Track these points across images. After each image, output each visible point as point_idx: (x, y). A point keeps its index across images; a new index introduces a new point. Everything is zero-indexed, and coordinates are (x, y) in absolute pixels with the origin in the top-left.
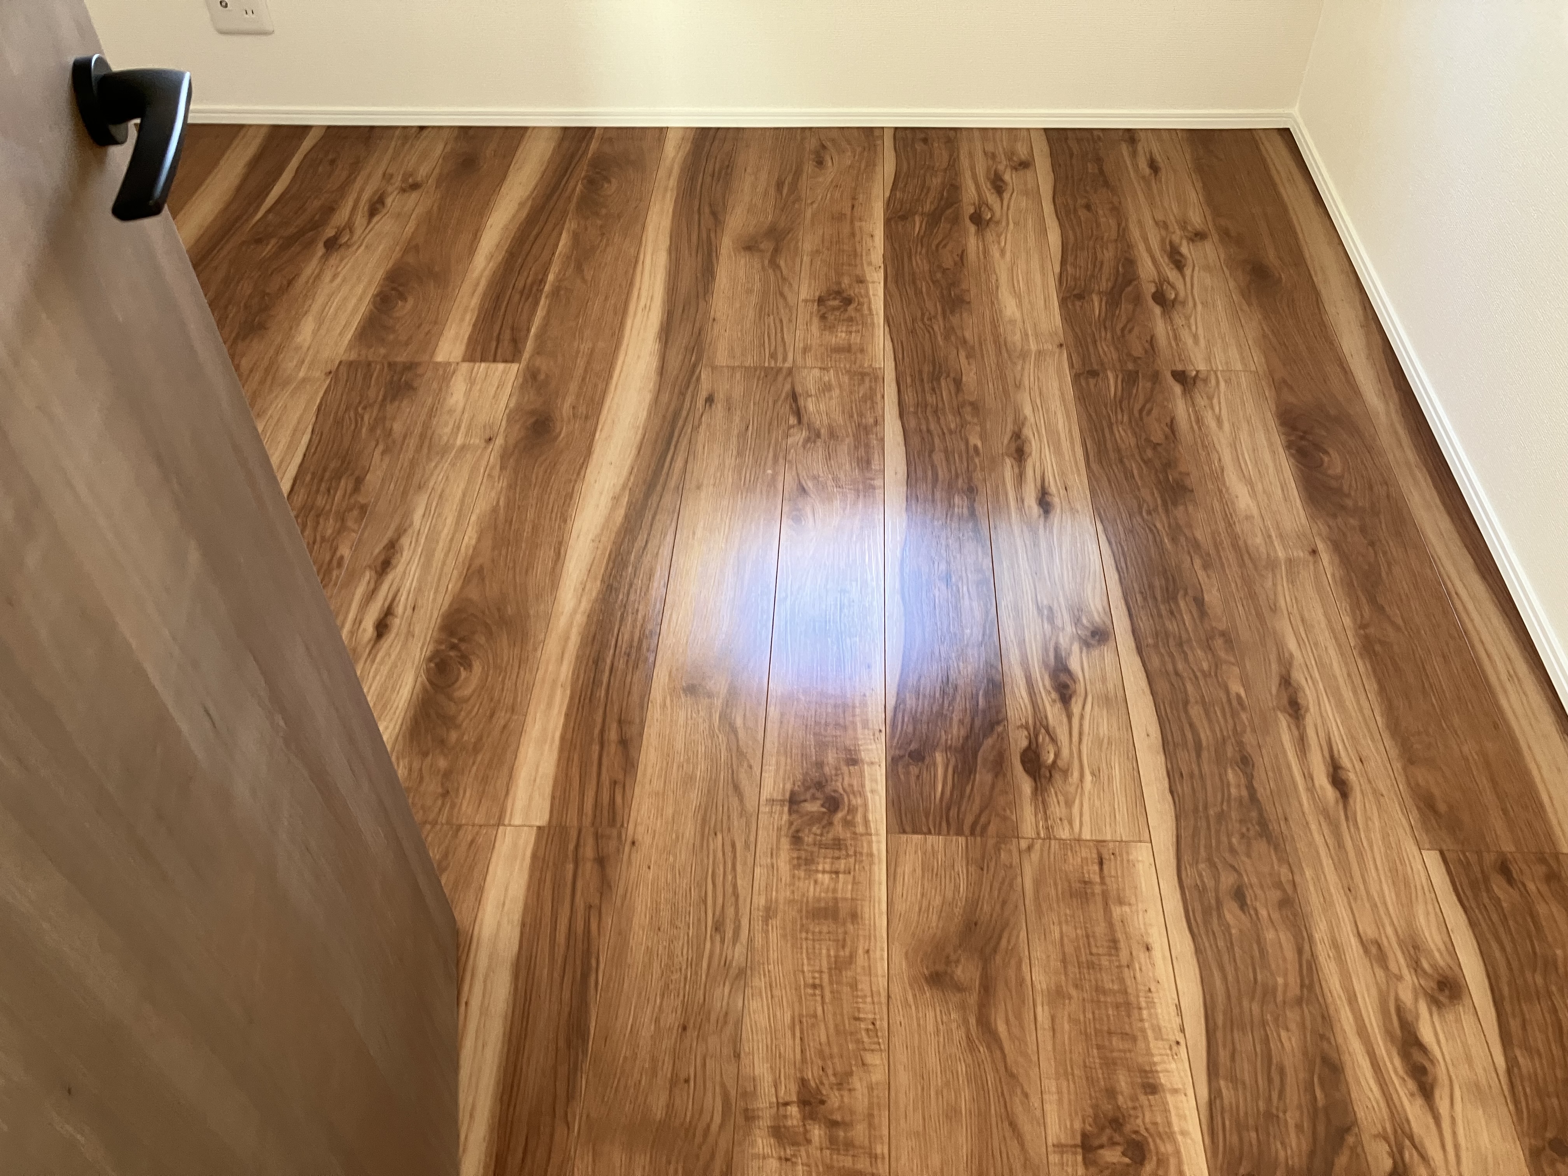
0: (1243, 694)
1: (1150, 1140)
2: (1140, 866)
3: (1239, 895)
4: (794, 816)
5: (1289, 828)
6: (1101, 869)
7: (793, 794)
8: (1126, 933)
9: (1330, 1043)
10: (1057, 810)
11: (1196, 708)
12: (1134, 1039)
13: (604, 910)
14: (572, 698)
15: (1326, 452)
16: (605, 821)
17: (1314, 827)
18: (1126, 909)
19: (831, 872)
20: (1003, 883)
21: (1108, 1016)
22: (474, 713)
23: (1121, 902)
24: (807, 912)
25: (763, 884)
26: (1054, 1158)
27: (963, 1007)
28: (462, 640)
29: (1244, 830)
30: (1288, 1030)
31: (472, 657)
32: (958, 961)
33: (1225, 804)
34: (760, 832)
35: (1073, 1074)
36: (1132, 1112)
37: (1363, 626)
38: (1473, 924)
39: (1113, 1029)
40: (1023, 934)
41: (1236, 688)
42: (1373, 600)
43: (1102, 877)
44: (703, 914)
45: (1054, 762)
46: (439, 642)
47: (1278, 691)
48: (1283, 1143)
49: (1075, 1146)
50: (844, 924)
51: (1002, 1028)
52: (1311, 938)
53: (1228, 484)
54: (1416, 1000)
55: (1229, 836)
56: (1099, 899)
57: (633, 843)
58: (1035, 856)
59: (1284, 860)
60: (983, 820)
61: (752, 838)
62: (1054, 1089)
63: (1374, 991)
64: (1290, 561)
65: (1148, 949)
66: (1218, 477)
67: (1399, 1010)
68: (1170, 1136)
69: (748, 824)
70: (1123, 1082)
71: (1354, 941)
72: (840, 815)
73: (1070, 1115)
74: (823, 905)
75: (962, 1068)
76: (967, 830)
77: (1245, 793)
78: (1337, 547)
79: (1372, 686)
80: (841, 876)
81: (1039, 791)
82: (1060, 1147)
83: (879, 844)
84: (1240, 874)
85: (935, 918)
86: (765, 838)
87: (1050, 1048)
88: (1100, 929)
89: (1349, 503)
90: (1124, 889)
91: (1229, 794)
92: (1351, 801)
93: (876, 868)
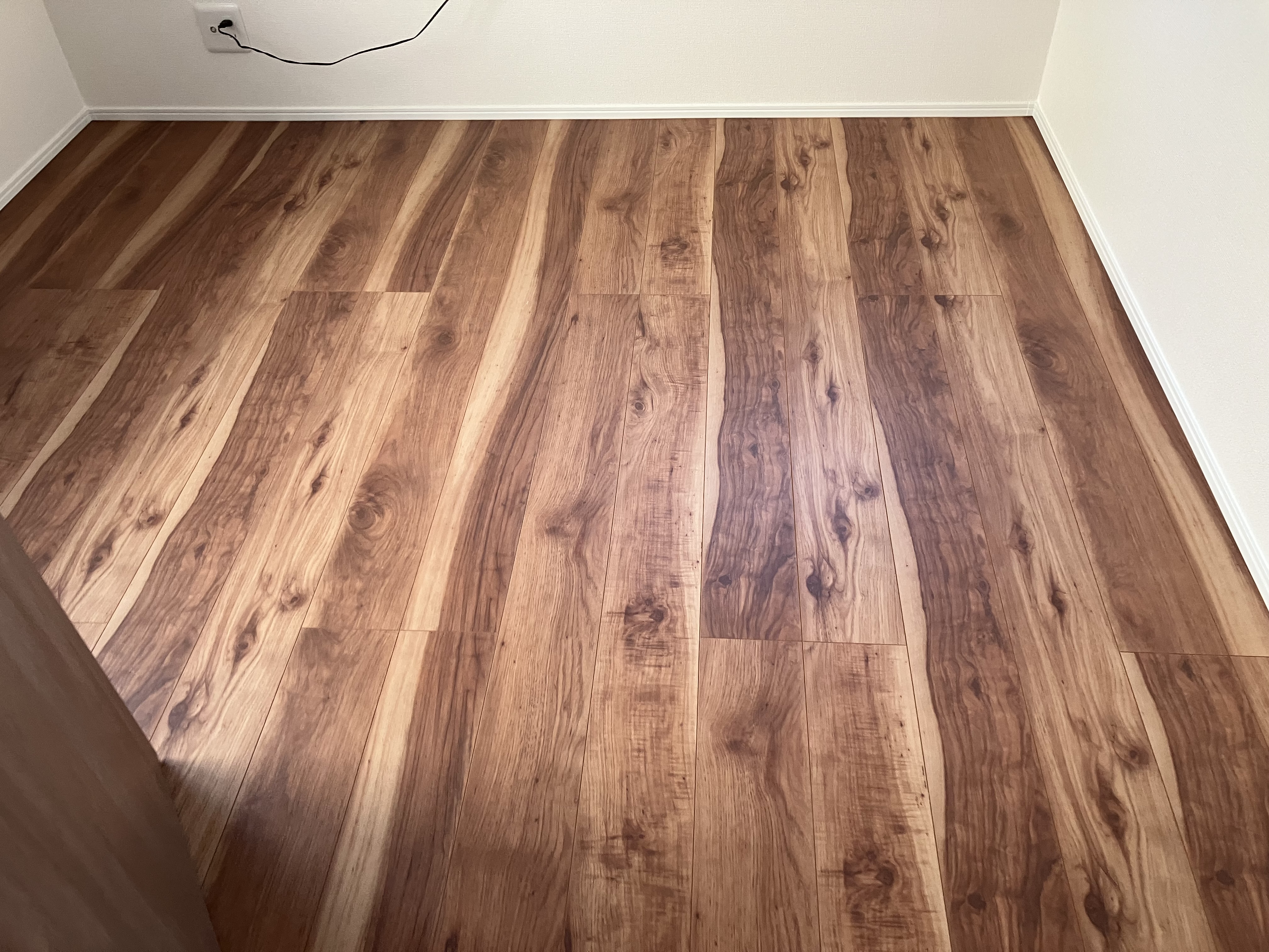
0: (983, 536)
1: (898, 868)
2: (897, 664)
3: (975, 686)
4: (629, 625)
5: (1017, 635)
6: (867, 665)
7: (628, 608)
8: (884, 712)
9: (1042, 795)
10: (833, 620)
11: (946, 545)
12: (888, 792)
13: (478, 693)
14: (459, 538)
15: (1055, 356)
16: (482, 628)
17: (1036, 634)
18: (885, 695)
19: (655, 666)
20: (789, 675)
21: (868, 774)
22: (385, 547)
23: (881, 689)
24: (636, 695)
25: (602, 675)
26: (822, 880)
27: (754, 767)
28: (378, 494)
29: (980, 637)
30: (1010, 787)
31: (385, 507)
32: (751, 733)
33: (966, 617)
34: (601, 636)
35: (839, 818)
36: (884, 847)
37: (1081, 485)
38: (1160, 708)
39: (871, 784)
40: (803, 713)
41: (978, 531)
42: (1088, 465)
43: (867, 671)
44: (555, 697)
45: (833, 585)
46: (359, 496)
47: (1011, 533)
48: (1003, 871)
49: (839, 871)
50: (664, 704)
51: (784, 783)
52: (1031, 717)
53: (976, 379)
54: (1112, 765)
55: (969, 641)
56: (864, 687)
57: (503, 644)
58: (815, 654)
59: (1010, 658)
60: (775, 627)
61: (595, 641)
62: (823, 829)
63: (1079, 758)
64: (1024, 437)
65: (902, 725)
66: (969, 374)
67: (1098, 772)
68: (913, 865)
69: (592, 630)
70: (878, 824)
71: (1065, 722)
72: (664, 623)
73: (836, 848)
74: (648, 690)
75: (752, 813)
76: (762, 635)
77: (982, 609)
78: (1061, 426)
79: (1085, 530)
80: (663, 669)
81: (820, 608)
82: (826, 873)
83: (694, 645)
84: (976, 670)
85: (735, 700)
86: (605, 641)
87: (822, 798)
88: (864, 710)
89: (1072, 393)
90: (884, 680)
91: (970, 610)
92: (1066, 615)
93: (690, 662)
